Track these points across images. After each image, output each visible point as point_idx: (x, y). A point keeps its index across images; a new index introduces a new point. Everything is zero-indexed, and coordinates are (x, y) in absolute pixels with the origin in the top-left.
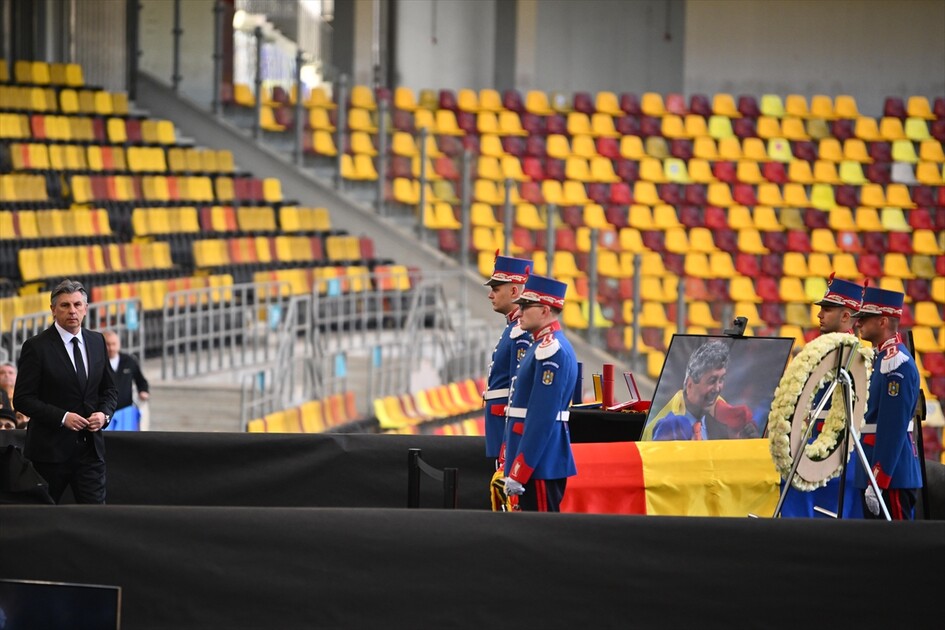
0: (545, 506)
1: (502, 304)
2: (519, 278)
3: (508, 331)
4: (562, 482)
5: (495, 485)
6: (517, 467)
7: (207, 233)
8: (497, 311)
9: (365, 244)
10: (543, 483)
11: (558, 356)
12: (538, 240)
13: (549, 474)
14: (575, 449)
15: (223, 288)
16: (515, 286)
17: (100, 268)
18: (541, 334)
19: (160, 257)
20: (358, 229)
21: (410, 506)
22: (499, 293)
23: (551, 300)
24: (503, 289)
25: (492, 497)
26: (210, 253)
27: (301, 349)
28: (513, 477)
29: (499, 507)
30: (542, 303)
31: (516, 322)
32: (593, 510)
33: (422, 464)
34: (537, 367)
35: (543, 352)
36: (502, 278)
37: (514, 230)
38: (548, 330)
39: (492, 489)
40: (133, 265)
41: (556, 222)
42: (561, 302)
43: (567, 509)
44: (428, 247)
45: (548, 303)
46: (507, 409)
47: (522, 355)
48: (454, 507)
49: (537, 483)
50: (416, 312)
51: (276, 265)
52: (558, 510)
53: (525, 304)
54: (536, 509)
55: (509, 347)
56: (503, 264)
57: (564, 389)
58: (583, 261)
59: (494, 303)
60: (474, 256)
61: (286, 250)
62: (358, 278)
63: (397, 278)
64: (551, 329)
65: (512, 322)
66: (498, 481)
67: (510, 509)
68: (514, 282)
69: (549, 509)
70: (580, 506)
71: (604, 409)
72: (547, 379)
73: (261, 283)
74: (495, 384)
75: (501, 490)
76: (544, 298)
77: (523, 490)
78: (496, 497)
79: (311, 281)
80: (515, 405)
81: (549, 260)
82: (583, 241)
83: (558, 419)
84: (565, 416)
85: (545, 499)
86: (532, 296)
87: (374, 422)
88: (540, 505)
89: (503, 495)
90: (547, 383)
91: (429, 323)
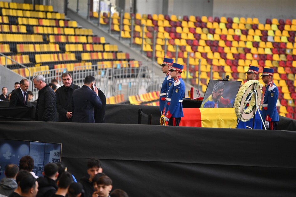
0: (175, 124)
1: (165, 71)
2: (170, 64)
3: (166, 78)
4: (180, 119)
5: (161, 119)
6: (168, 114)
7: (85, 51)
8: (164, 72)
9: (127, 55)
10: (175, 118)
11: (180, 85)
12: (173, 54)
13: (176, 116)
14: (184, 110)
15: (89, 66)
16: (169, 66)
17: (57, 60)
18: (176, 79)
19: (72, 57)
20: (125, 51)
21: (139, 124)
22: (164, 68)
23: (179, 70)
24: (165, 67)
25: (161, 122)
26: (86, 56)
27: (110, 82)
28: (166, 117)
29: (162, 125)
30: (176, 70)
31: (169, 76)
32: (187, 126)
33: (142, 113)
34: (174, 88)
35: (176, 84)
36: (165, 63)
37: (167, 52)
38: (178, 78)
39: (161, 120)
40: (65, 59)
41: (178, 50)
42: (182, 70)
43: (181, 125)
44: (144, 56)
45: (178, 71)
46: (166, 98)
47: (170, 85)
48: (150, 124)
49: (173, 119)
50: (140, 73)
51: (103, 60)
52: (178, 126)
53: (172, 71)
55: (167, 82)
56: (166, 60)
57: (181, 94)
58: (185, 60)
59: (163, 70)
60: (156, 59)
61: (106, 56)
62: (125, 64)
63: (136, 64)
64: (179, 78)
65: (168, 76)
66: (162, 118)
67: (165, 125)
68: (168, 65)
69: (176, 125)
70: (184, 124)
71: (191, 99)
72: (177, 91)
73: (99, 65)
74: (162, 92)
75: (163, 120)
76: (177, 69)
77: (169, 120)
78: (162, 122)
79: (112, 64)
80: (169, 97)
81: (176, 60)
82: (185, 55)
83: (179, 102)
84: (181, 101)
85: (175, 123)
86: (174, 69)
87: (129, 102)
88: (174, 124)
89: (164, 121)
90: (176, 92)
91: (144, 76)
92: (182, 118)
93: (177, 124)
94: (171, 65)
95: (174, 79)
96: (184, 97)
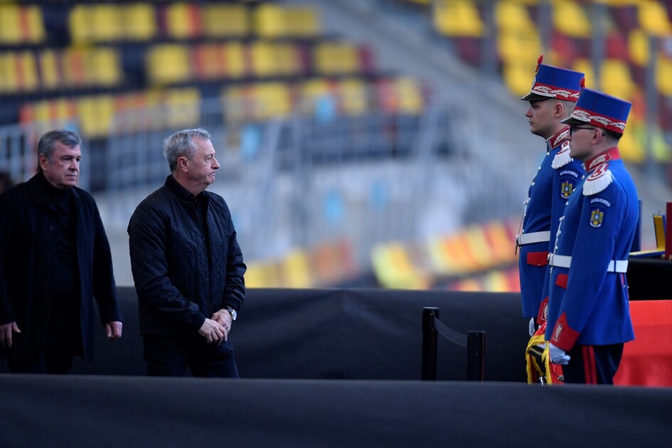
0: (595, 378)
1: (542, 124)
2: (565, 94)
3: (549, 160)
4: (616, 350)
5: (531, 353)
6: (559, 329)
7: (163, 37)
8: (536, 133)
9: (365, 54)
10: (591, 350)
11: (609, 192)
12: (582, 47)
13: (599, 338)
14: (636, 309)
15: (184, 107)
16: (561, 103)
17: (29, 80)
18: (594, 163)
19: (105, 69)
20: (356, 33)
21: (425, 378)
22: (538, 111)
23: (604, 121)
24: (545, 106)
25: (528, 367)
26: (169, 64)
27: (285, 186)
28: (554, 343)
29: (536, 379)
30: (594, 124)
31: (560, 148)
32: (654, 383)
33: (440, 326)
35: (594, 185)
36: (544, 91)
37: (553, 36)
38: (602, 158)
39: (528, 357)
40: (72, 77)
41: (606, 26)
43: (622, 381)
44: (446, 59)
45: (601, 126)
46: (550, 256)
47: (567, 191)
48: (480, 379)
49: (584, 351)
50: (429, 138)
51: (250, 80)
52: (610, 382)
53: (575, 125)
54: (583, 381)
55: (551, 179)
56: (545, 75)
58: (639, 75)
59: (532, 123)
60: (500, 68)
61: (264, 60)
62: (354, 97)
63: (406, 97)
64: (607, 158)
65: (555, 148)
66: (535, 347)
67: (549, 381)
68: (559, 98)
69: (600, 382)
70: (637, 377)
71: (667, 258)
72: (596, 220)
73: (233, 102)
74: (530, 228)
75: (539, 359)
76: (596, 118)
77: (568, 358)
78: (533, 367)
79: (295, 99)
80: (563, 252)
81: (597, 75)
82: (639, 49)
83: (610, 268)
84: (622, 266)
85: (594, 370)
86: (582, 116)
88: (588, 377)
89: (542, 364)
90: (595, 225)
91: (444, 151)
92: (628, 349)
93: (607, 376)
94: (570, 99)
95: (583, 163)
96: (638, 250)
